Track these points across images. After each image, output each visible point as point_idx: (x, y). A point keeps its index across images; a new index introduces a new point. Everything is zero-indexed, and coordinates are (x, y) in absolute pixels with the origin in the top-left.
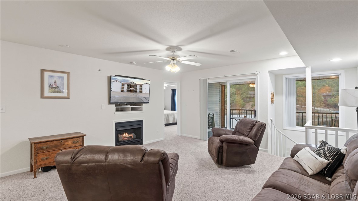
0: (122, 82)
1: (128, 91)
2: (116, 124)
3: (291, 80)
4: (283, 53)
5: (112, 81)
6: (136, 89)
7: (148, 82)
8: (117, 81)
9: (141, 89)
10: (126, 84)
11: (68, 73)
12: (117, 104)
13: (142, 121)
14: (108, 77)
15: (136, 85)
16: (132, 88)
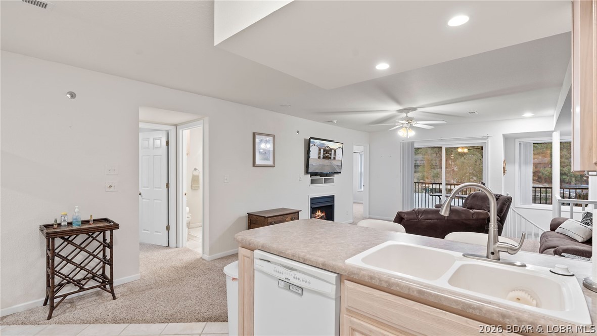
0: (319, 146)
1: (324, 158)
2: (312, 199)
3: (526, 144)
4: (528, 114)
5: (311, 145)
6: (331, 154)
7: (341, 145)
8: (315, 145)
9: (335, 154)
10: (322, 148)
11: (273, 136)
12: (313, 174)
13: (333, 197)
14: (305, 140)
15: (331, 150)
16: (327, 154)
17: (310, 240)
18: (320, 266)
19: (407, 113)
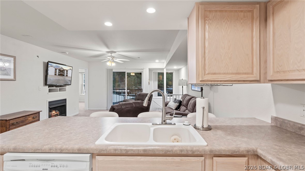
0: (55, 67)
1: (59, 75)
2: (49, 102)
3: (156, 73)
4: (157, 61)
5: (49, 66)
6: (64, 73)
7: (71, 68)
8: (52, 66)
9: (67, 73)
10: (58, 69)
11: (14, 57)
12: (50, 86)
13: (65, 100)
14: (44, 63)
15: (64, 70)
16: (62, 73)
17: (61, 133)
18: (76, 151)
19: (111, 54)
